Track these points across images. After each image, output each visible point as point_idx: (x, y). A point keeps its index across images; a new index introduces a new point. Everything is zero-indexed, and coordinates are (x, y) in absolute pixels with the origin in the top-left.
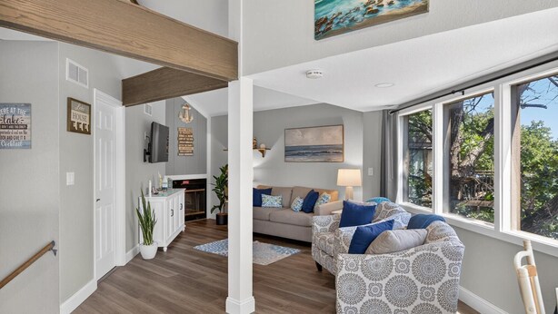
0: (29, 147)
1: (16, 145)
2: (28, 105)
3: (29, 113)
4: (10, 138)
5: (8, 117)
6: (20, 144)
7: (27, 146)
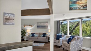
0: (14, 24)
1: (11, 24)
2: (14, 14)
3: (14, 16)
4: (9, 22)
5: (8, 17)
6: (12, 24)
7: (13, 24)
